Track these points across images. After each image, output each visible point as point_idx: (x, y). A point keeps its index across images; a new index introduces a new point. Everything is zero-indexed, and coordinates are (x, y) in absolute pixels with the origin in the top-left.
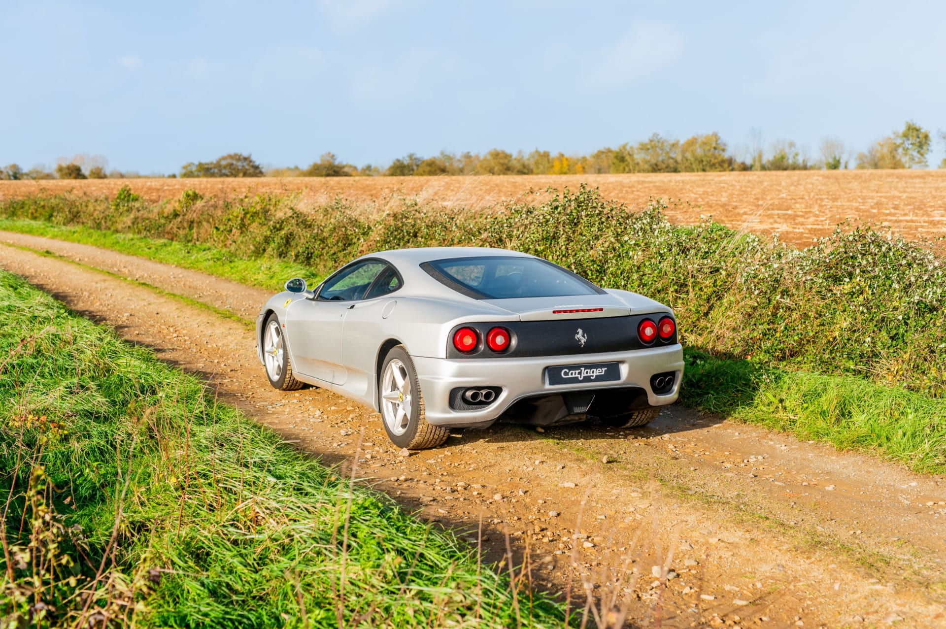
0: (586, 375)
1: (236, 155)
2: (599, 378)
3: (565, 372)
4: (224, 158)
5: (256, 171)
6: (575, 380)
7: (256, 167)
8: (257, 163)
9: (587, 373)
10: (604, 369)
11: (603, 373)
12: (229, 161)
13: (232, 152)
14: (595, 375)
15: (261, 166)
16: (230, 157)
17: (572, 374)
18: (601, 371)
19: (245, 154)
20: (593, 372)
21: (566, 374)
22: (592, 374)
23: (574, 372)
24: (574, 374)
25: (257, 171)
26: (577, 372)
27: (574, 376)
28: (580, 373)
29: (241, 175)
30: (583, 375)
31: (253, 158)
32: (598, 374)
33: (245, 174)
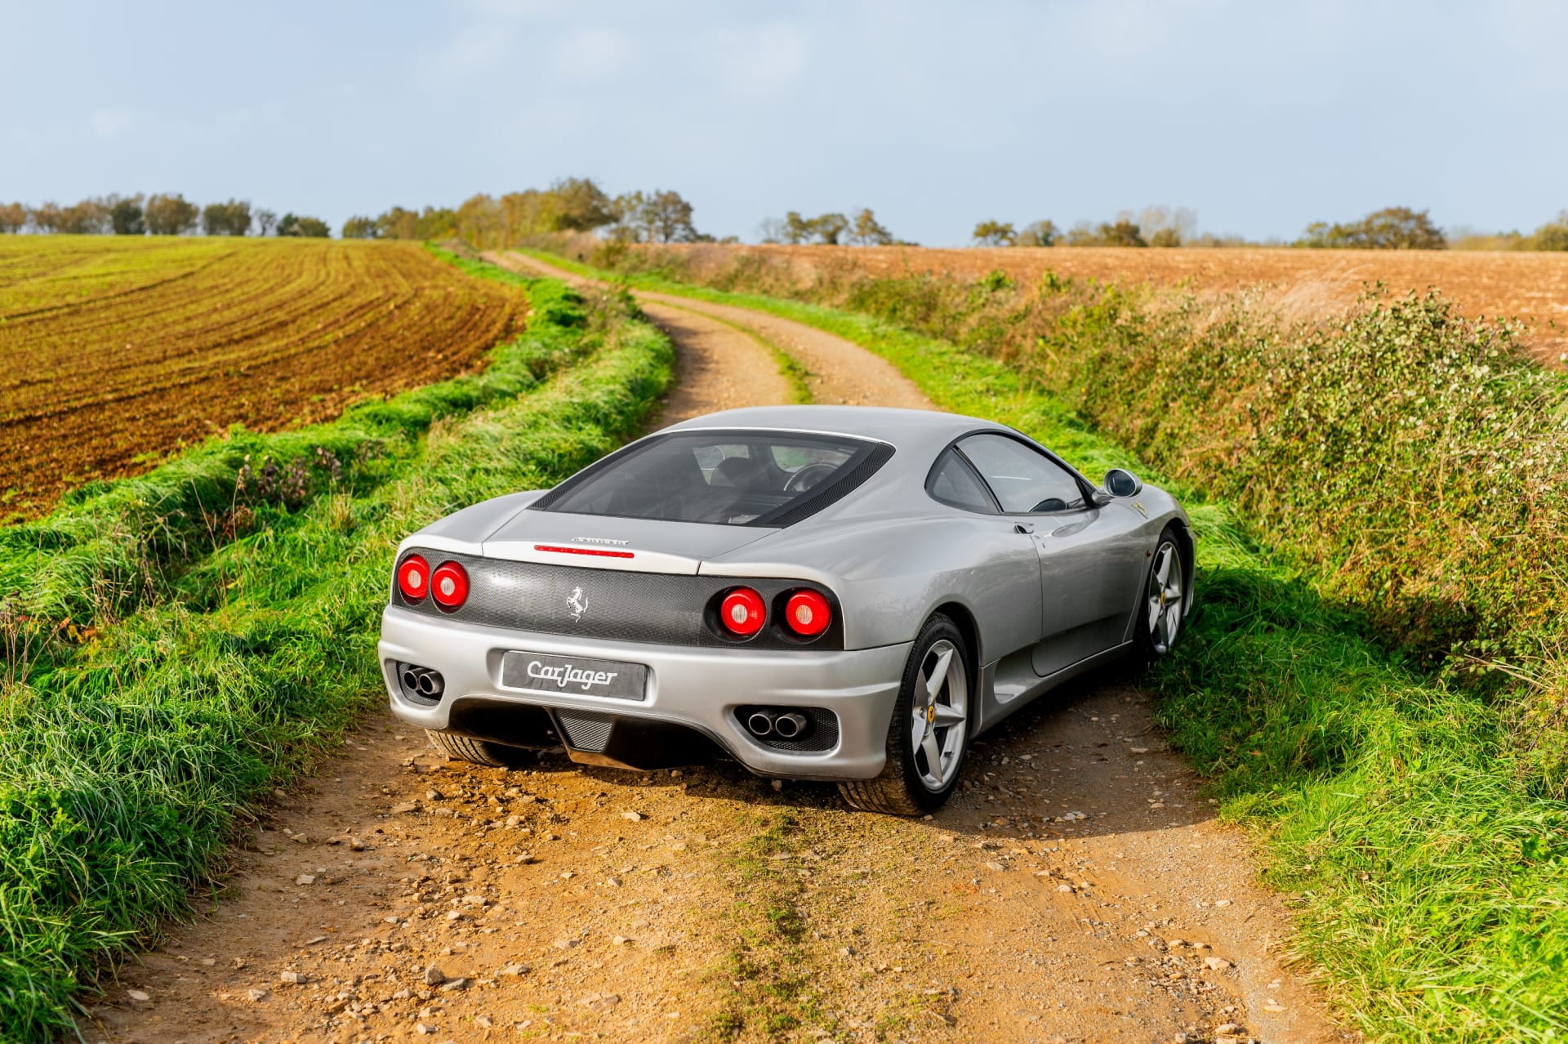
0: (572, 679)
1: (1400, 210)
2: (595, 690)
3: (535, 667)
4: (1378, 215)
5: (1432, 240)
6: (552, 685)
7: (1431, 233)
8: (1436, 226)
9: (576, 676)
10: (610, 675)
11: (608, 683)
12: (1390, 220)
13: (1393, 205)
14: (590, 682)
15: (1442, 232)
16: (1391, 212)
17: (546, 673)
18: (605, 678)
19: (1416, 209)
20: (588, 677)
21: (536, 670)
22: (584, 680)
23: (551, 669)
24: (550, 673)
25: (1435, 238)
26: (557, 670)
27: (549, 677)
28: (562, 675)
29: (1405, 244)
30: (566, 679)
31: (1430, 216)
32: (596, 682)
33: (1413, 244)
